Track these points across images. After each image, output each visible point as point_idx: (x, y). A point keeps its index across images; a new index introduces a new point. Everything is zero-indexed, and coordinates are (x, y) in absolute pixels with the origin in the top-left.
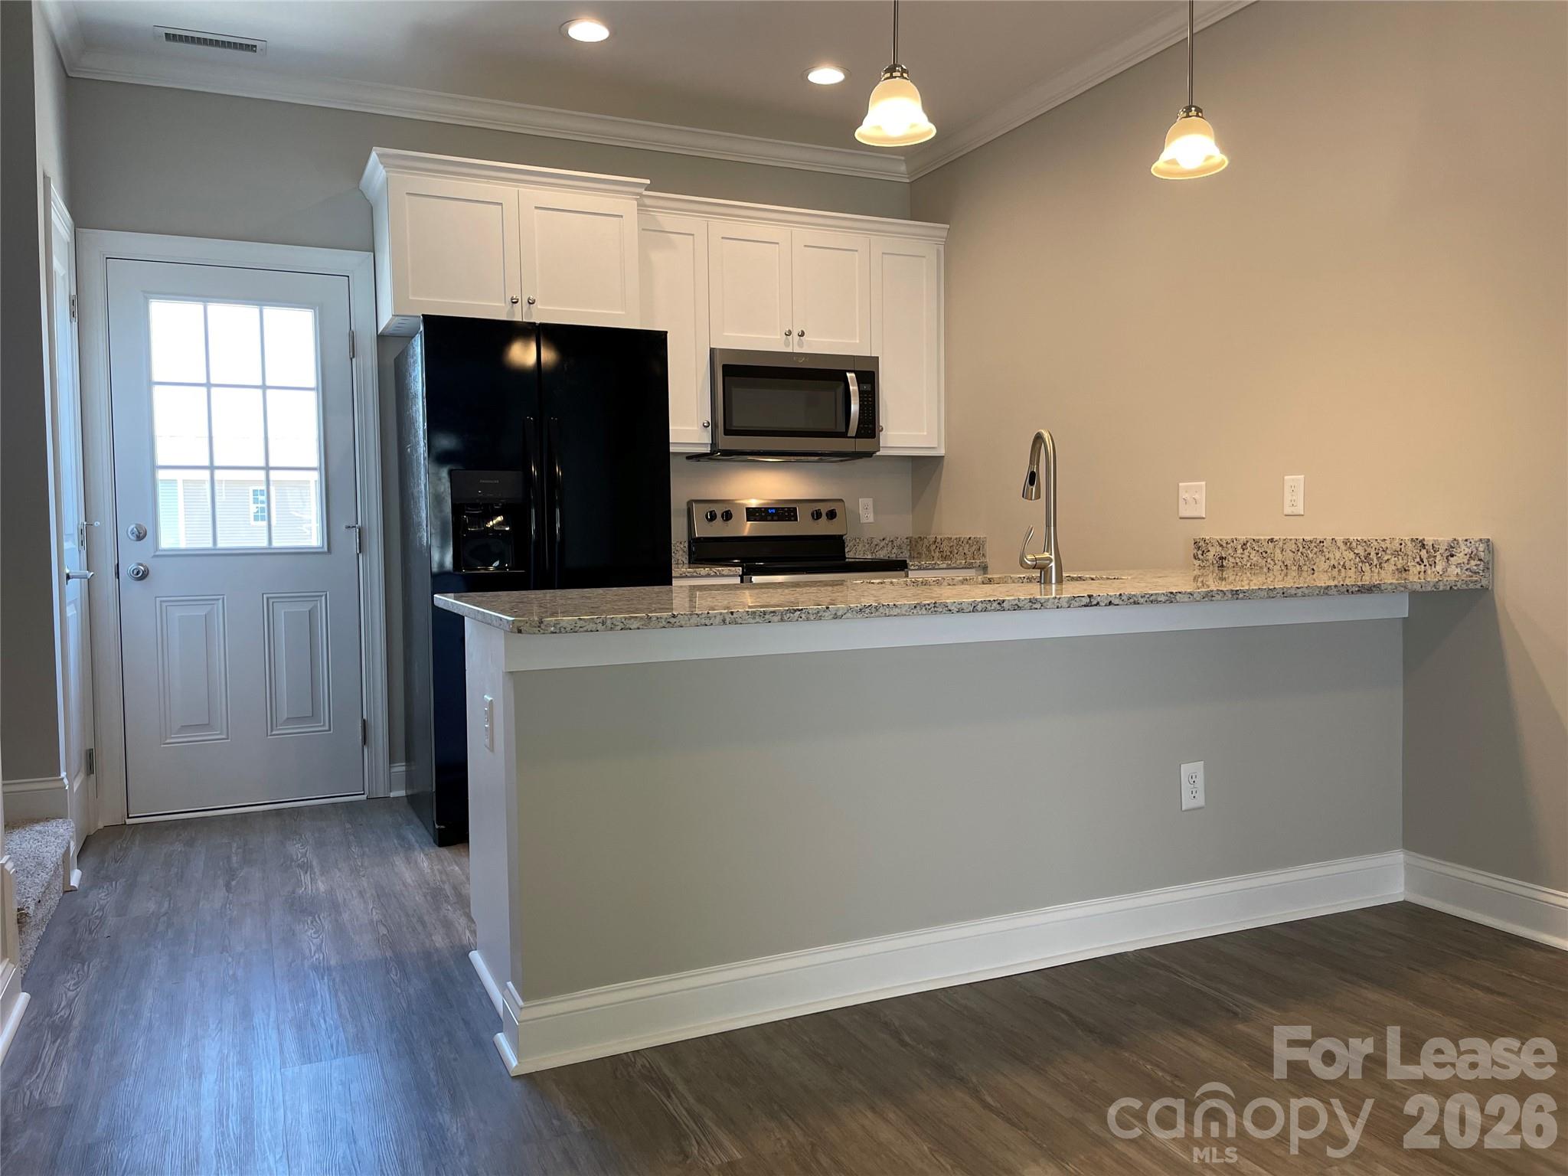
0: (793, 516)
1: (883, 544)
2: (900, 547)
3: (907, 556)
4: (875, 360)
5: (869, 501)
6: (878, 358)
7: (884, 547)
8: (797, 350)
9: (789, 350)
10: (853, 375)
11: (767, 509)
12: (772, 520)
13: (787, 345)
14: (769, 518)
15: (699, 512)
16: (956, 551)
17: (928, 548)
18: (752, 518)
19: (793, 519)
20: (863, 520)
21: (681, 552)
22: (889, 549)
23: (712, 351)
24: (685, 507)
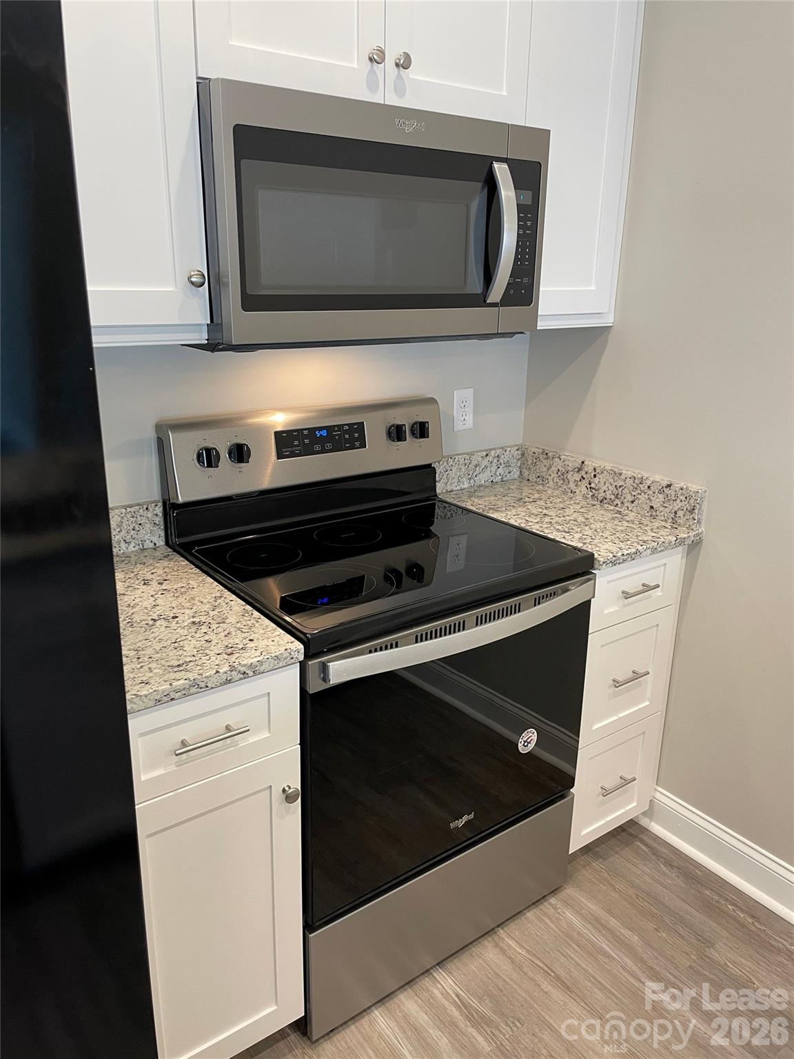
0: (357, 440)
1: (485, 462)
2: (508, 465)
3: (516, 476)
4: (543, 136)
5: (468, 394)
6: (550, 131)
7: (486, 467)
8: (393, 100)
9: (377, 98)
10: (505, 166)
11: (312, 431)
12: (323, 451)
13: (372, 85)
14: (317, 447)
15: (183, 448)
16: (630, 498)
17: (563, 475)
18: (286, 452)
19: (357, 444)
20: (459, 426)
21: (148, 526)
22: (494, 469)
23: (203, 86)
24: (151, 435)
